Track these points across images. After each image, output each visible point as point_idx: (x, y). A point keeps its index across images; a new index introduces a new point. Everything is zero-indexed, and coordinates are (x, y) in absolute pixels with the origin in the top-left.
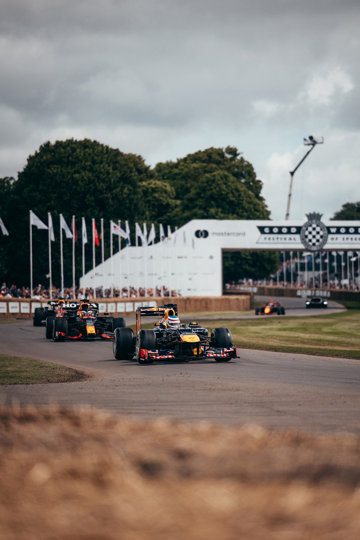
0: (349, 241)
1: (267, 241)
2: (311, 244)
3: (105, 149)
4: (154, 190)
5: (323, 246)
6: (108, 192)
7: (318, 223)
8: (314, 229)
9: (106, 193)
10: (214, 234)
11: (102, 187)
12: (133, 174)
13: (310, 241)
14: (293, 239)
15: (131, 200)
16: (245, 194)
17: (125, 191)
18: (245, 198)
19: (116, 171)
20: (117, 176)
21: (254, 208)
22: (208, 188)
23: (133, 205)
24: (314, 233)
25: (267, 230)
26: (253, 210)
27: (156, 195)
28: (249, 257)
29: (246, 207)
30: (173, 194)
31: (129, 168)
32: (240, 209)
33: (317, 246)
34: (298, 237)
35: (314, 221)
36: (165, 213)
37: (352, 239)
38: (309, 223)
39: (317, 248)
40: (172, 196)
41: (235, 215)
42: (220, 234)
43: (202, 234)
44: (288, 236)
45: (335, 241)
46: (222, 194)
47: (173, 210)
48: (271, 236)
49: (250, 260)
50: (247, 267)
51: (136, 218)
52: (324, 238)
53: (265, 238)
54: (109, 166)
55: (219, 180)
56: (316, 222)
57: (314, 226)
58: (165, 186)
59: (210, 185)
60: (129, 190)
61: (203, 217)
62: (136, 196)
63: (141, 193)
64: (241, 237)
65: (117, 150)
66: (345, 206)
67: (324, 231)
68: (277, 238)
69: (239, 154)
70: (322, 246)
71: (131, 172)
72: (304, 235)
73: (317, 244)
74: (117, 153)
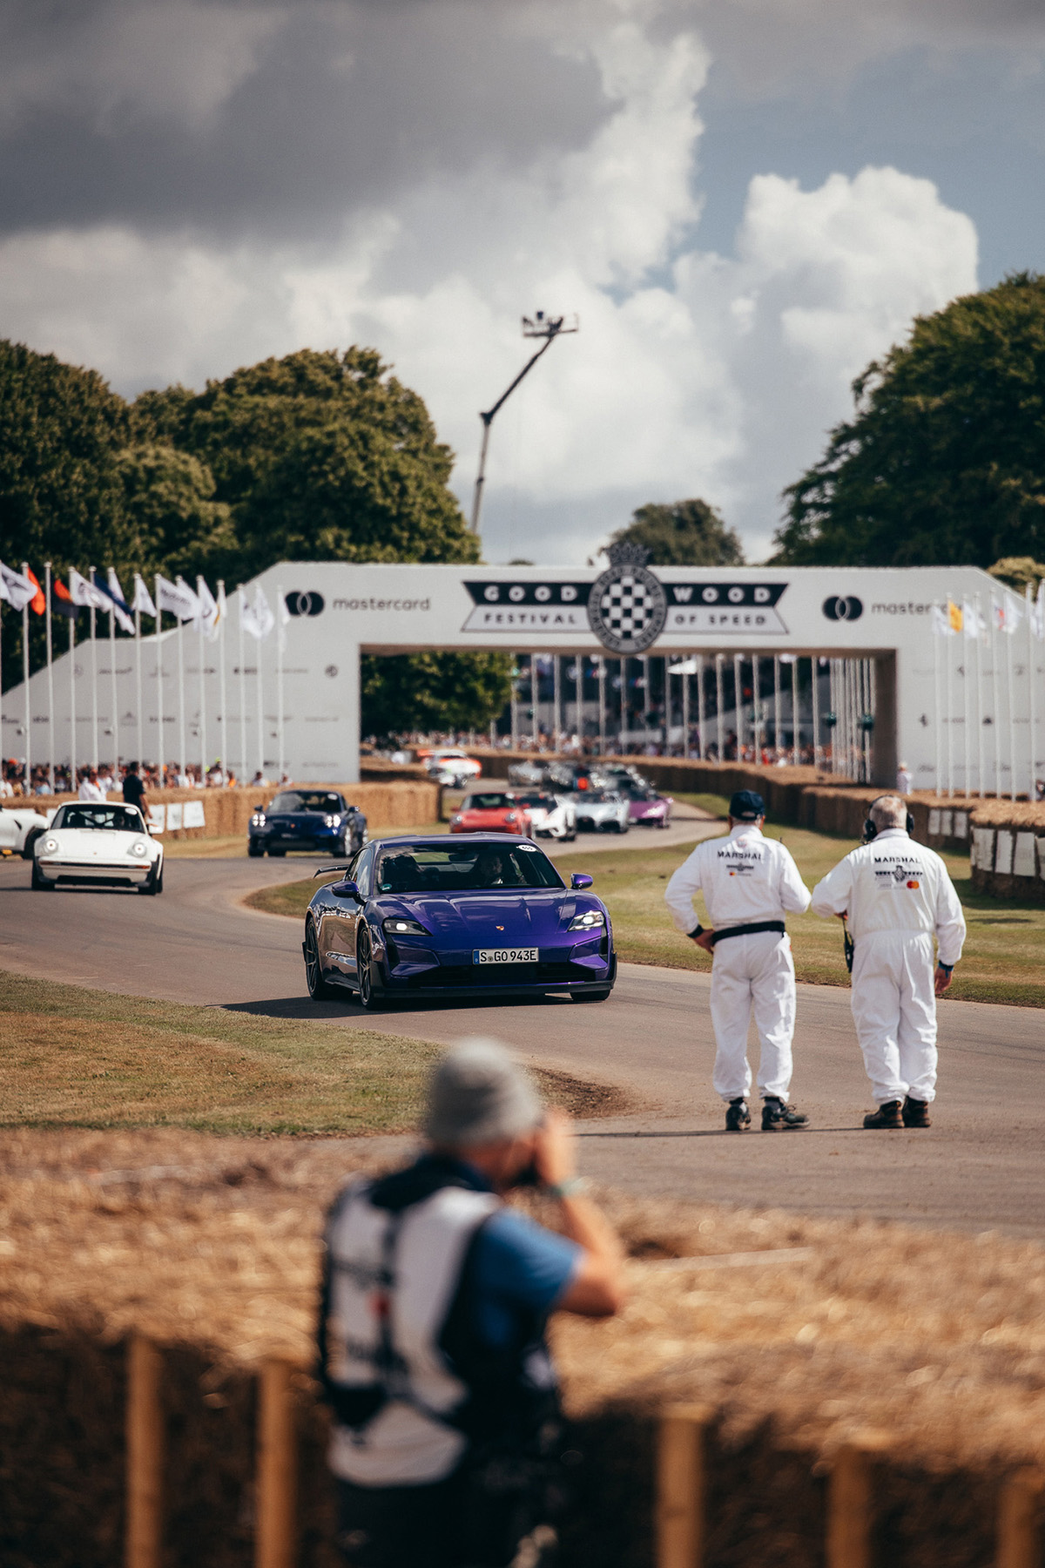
0: (729, 624)
1: (493, 624)
2: (618, 632)
3: (15, 355)
4: (152, 475)
5: (655, 639)
6: (26, 478)
7: (637, 575)
8: (628, 591)
9: (21, 483)
10: (339, 602)
11: (11, 463)
12: (98, 430)
13: (616, 624)
14: (566, 618)
15: (92, 504)
16: (419, 487)
17: (75, 477)
18: (419, 500)
19: (49, 419)
20: (52, 434)
21: (445, 527)
22: (315, 468)
23: (97, 518)
24: (627, 602)
25: (491, 593)
26: (442, 534)
27: (160, 488)
28: (434, 669)
29: (423, 525)
30: (207, 487)
31: (85, 410)
32: (402, 529)
33: (635, 639)
34: (580, 613)
35: (628, 568)
36: (185, 543)
37: (736, 620)
38: (613, 574)
39: (637, 644)
40: (204, 491)
41: (389, 548)
42: (357, 602)
43: (305, 604)
44: (553, 611)
45: (687, 625)
46: (352, 489)
47: (208, 531)
48: (505, 610)
49: (432, 676)
50: (427, 699)
51: (108, 554)
52: (655, 617)
53: (488, 617)
54: (29, 403)
55: (345, 449)
56: (634, 570)
57: (628, 581)
58: (185, 462)
59: (321, 462)
60: (86, 475)
61: (301, 554)
62: (105, 492)
63: (121, 481)
64: (418, 612)
65: (51, 358)
66: (640, 513)
67: (657, 595)
68: (523, 617)
69: (384, 369)
70: (649, 640)
71: (92, 422)
72: (598, 607)
73: (637, 633)
74: (51, 366)
